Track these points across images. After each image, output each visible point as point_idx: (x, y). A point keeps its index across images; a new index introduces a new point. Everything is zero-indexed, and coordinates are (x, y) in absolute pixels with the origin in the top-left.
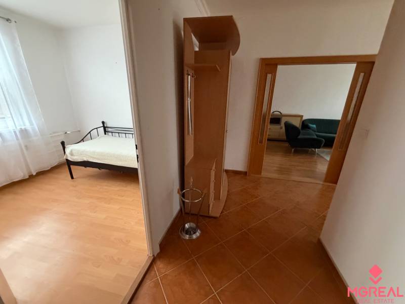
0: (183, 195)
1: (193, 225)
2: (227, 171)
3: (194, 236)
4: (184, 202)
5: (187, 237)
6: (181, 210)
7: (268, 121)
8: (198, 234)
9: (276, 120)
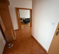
0: (6, 39)
1: (11, 44)
2: (15, 30)
3: (12, 46)
4: (6, 41)
5: (10, 47)
6: (6, 42)
7: (20, 19)
8: (12, 45)
9: (21, 19)
